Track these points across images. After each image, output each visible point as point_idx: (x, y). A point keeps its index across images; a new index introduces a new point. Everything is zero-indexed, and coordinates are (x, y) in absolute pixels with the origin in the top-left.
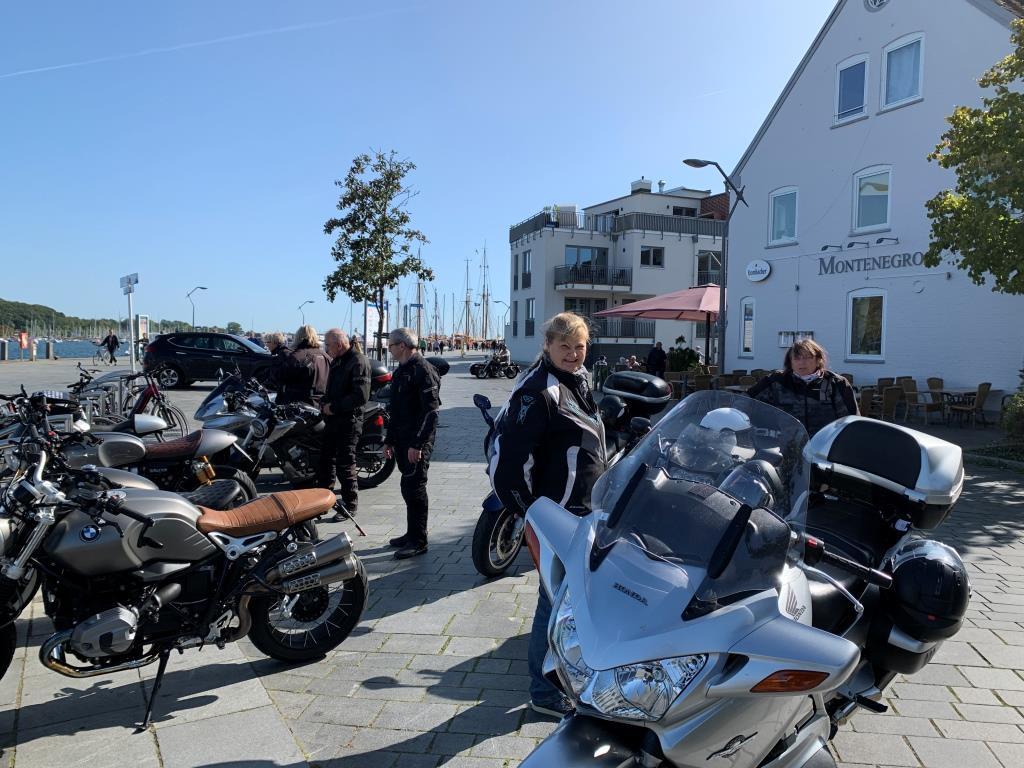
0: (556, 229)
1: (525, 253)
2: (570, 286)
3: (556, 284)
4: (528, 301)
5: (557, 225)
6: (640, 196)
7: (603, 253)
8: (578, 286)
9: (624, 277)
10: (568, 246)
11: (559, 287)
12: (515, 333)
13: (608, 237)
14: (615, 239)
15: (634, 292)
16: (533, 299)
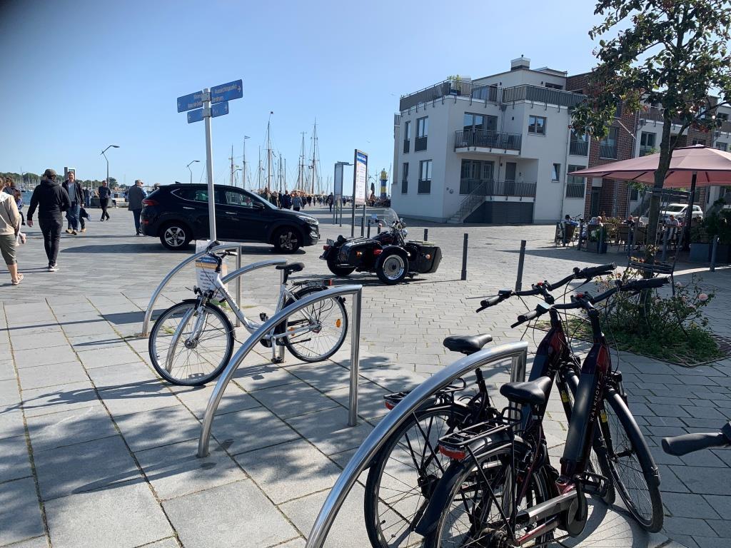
0: (458, 97)
1: (418, 120)
2: (472, 149)
3: (456, 147)
4: (421, 162)
5: (459, 93)
6: (520, 73)
7: (492, 121)
8: (479, 149)
9: (514, 142)
10: (466, 113)
11: (459, 150)
12: (405, 190)
13: (498, 107)
14: (503, 108)
15: (523, 156)
16: (428, 161)
